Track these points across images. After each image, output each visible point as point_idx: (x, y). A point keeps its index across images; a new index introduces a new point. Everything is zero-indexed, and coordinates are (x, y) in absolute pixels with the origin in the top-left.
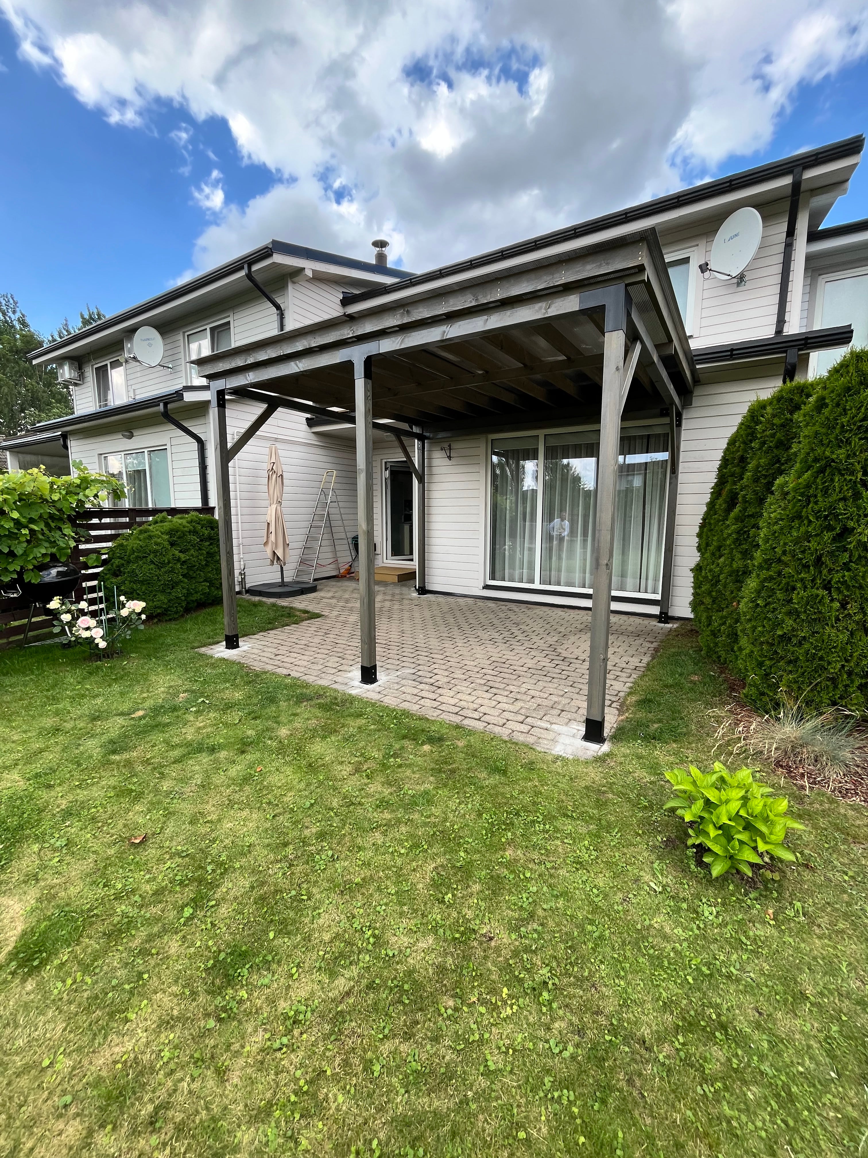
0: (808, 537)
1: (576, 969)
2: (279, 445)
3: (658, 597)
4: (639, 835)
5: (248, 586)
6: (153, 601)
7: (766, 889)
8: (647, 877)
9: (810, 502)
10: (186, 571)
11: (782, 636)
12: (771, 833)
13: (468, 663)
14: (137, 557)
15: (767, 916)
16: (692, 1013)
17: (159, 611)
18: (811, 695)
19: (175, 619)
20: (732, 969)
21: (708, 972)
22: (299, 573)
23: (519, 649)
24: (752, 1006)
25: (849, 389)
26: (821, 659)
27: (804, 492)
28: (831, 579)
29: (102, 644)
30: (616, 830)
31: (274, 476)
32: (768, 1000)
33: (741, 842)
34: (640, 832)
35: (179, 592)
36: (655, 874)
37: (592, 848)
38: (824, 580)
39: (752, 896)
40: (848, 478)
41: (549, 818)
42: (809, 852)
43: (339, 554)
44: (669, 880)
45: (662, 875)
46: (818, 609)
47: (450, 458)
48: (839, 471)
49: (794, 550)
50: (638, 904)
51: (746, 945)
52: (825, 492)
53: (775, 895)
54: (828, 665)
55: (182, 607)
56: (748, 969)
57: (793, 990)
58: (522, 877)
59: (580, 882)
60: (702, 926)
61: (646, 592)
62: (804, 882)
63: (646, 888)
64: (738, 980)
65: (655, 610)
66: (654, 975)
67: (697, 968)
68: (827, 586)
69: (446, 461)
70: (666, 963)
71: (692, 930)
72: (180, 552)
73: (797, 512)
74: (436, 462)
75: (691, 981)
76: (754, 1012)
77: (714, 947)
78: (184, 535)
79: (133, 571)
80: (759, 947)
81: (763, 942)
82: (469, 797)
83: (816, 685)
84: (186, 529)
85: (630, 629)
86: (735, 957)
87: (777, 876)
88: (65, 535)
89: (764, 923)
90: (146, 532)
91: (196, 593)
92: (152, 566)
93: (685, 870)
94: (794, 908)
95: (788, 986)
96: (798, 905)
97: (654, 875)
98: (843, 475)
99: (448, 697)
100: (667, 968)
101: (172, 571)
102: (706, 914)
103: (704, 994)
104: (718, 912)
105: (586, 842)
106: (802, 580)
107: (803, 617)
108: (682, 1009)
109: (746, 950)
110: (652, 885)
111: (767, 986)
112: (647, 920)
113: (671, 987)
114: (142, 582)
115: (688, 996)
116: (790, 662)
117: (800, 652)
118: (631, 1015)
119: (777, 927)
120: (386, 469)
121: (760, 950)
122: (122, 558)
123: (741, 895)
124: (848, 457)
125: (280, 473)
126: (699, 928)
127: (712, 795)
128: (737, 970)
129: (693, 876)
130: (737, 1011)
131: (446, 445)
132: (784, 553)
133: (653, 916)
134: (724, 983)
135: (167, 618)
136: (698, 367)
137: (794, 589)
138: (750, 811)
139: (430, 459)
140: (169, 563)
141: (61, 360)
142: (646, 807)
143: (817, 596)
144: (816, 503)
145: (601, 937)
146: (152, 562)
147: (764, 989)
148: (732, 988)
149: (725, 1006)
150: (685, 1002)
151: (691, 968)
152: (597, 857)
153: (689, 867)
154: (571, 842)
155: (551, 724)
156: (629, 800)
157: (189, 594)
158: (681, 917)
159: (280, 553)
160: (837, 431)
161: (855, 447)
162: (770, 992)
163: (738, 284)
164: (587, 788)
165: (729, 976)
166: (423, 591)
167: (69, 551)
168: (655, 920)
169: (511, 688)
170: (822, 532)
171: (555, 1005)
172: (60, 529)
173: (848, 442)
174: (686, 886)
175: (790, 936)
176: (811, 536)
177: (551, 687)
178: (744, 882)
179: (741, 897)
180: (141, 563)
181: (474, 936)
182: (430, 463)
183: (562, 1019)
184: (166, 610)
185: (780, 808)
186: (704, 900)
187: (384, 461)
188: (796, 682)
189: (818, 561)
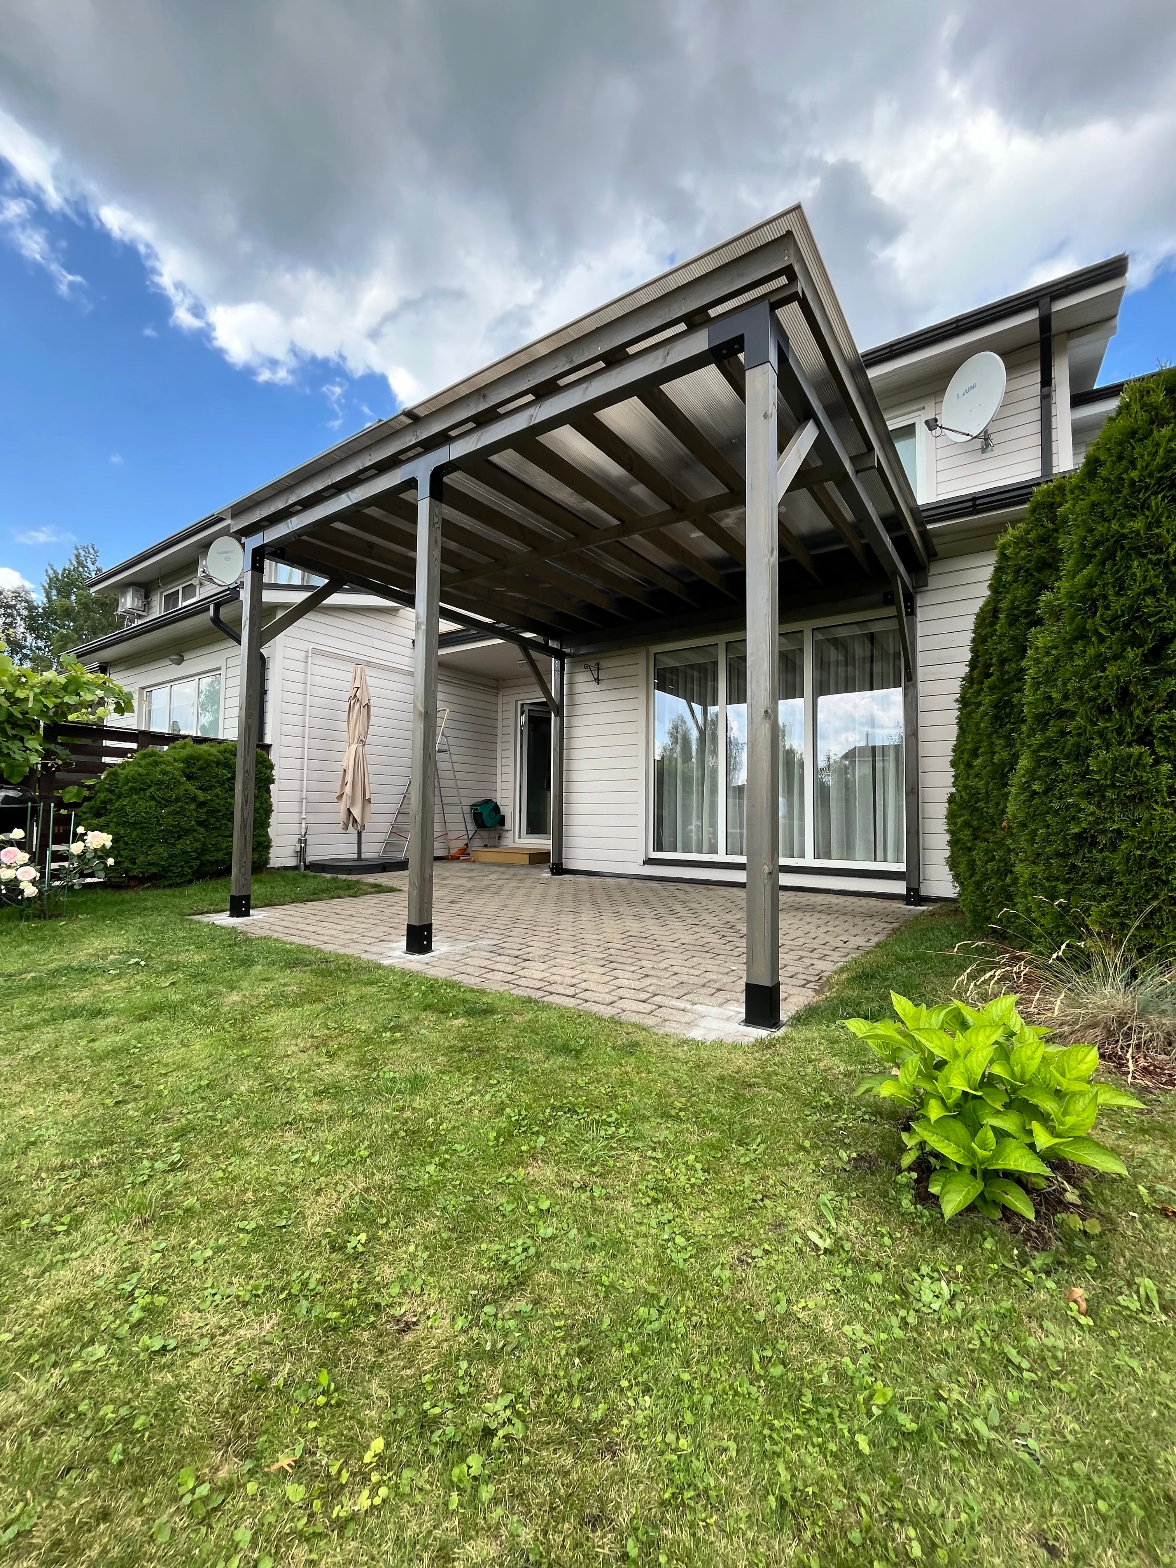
0: (1101, 662)
1: (576, 1403)
2: (368, 671)
3: (902, 867)
4: (803, 1148)
5: (309, 859)
6: (147, 855)
7: (1071, 1250)
8: (804, 1221)
9: (1096, 607)
10: (204, 817)
11: (1082, 833)
12: (1065, 1113)
13: (587, 936)
14: (132, 789)
15: (1072, 1305)
16: (855, 1536)
17: (154, 870)
18: (1145, 934)
19: (178, 885)
20: (978, 1423)
21: (913, 1427)
22: (389, 849)
23: (677, 925)
24: (1028, 1527)
25: (1133, 433)
26: (1154, 863)
27: (1085, 595)
28: (1151, 724)
29: (30, 891)
30: (759, 1140)
31: (357, 706)
32: (1076, 1513)
33: (1001, 1134)
34: (807, 1144)
35: (186, 844)
36: (822, 1215)
37: (699, 1166)
38: (1139, 726)
39: (1037, 1263)
40: (1154, 558)
41: (634, 1117)
42: (1167, 1189)
43: (449, 826)
44: (851, 1228)
45: (837, 1218)
46: (1135, 777)
47: (598, 680)
48: (1137, 549)
49: (1081, 688)
50: (770, 1268)
51: (1019, 1368)
52: (1121, 588)
53: (1091, 1263)
54: (1168, 874)
55: (191, 867)
56: (1023, 1426)
57: (1145, 1489)
58: (531, 1208)
59: (654, 1223)
60: (912, 1320)
61: (885, 861)
62: (1156, 1240)
63: (796, 1238)
64: (993, 1455)
65: (899, 887)
66: (772, 1428)
67: (885, 1414)
68: (1145, 737)
69: (594, 686)
70: (807, 1401)
71: (887, 1329)
72: (200, 788)
73: (1077, 628)
74: (579, 688)
75: (864, 1446)
76: (1035, 1545)
77: (939, 1370)
78: (208, 766)
79: (122, 809)
80: (1054, 1375)
81: (1061, 1364)
82: (492, 1086)
83: (1152, 914)
84: (212, 758)
85: (861, 910)
86: (989, 1395)
87: (1094, 1226)
88: (27, 749)
89: (1066, 1321)
90: (151, 756)
91: (217, 850)
92: (153, 803)
93: (890, 1208)
94: (1138, 1292)
95: (1132, 1478)
96: (1147, 1284)
97: (820, 1218)
98: (1144, 556)
99: (535, 972)
100: (809, 1411)
101: (180, 813)
102: (927, 1296)
103: (898, 1484)
104: (953, 1296)
105: (691, 1157)
106: (1101, 734)
107: (1110, 794)
108: (828, 1522)
109: (1020, 1381)
110: (813, 1236)
111: (1072, 1475)
112: (783, 1303)
113: (809, 1461)
114: (134, 825)
115: (852, 1489)
116: (1100, 881)
117: (1116, 861)
118: (685, 1536)
119: (1098, 1330)
120: (522, 714)
121: (1055, 1383)
122: (111, 791)
123: (1012, 1260)
124: (1149, 527)
125: (365, 702)
126: (904, 1324)
127: (938, 1046)
128: (991, 1428)
129: (907, 1219)
130: (985, 1541)
131: (593, 664)
132: (1066, 698)
133: (800, 1295)
134: (953, 1459)
135: (166, 883)
136: (929, 527)
137: (1088, 751)
138: (1017, 1069)
139: (571, 684)
140: (178, 800)
141: (124, 586)
142: (827, 1106)
143: (1130, 756)
144: (1107, 607)
145: (663, 1335)
146: (152, 798)
147: (1066, 1481)
148: (976, 1473)
149: (952, 1524)
150: (839, 1503)
151: (869, 1414)
152: (706, 1183)
153: (900, 1205)
154: (660, 1156)
155: (694, 1004)
156: (798, 1096)
157: (204, 851)
158: (866, 1299)
159: (356, 812)
160: (1125, 492)
161: (1157, 509)
162: (1080, 1489)
163: (984, 450)
164: (722, 1079)
165: (969, 1442)
166: (559, 870)
167: (28, 769)
168: (802, 1304)
169: (644, 963)
170: (1124, 650)
171: (486, 1492)
172: (22, 740)
173: (1145, 505)
174: (887, 1240)
175: (1131, 1355)
176: (1106, 660)
177: (709, 964)
178: (1019, 1237)
179: (1011, 1266)
180: (135, 797)
181: (372, 1318)
182: (571, 689)
183: (493, 1531)
184: (165, 869)
185: (1083, 1067)
186: (925, 1270)
187: (520, 703)
188: (1116, 914)
189: (1125, 697)
